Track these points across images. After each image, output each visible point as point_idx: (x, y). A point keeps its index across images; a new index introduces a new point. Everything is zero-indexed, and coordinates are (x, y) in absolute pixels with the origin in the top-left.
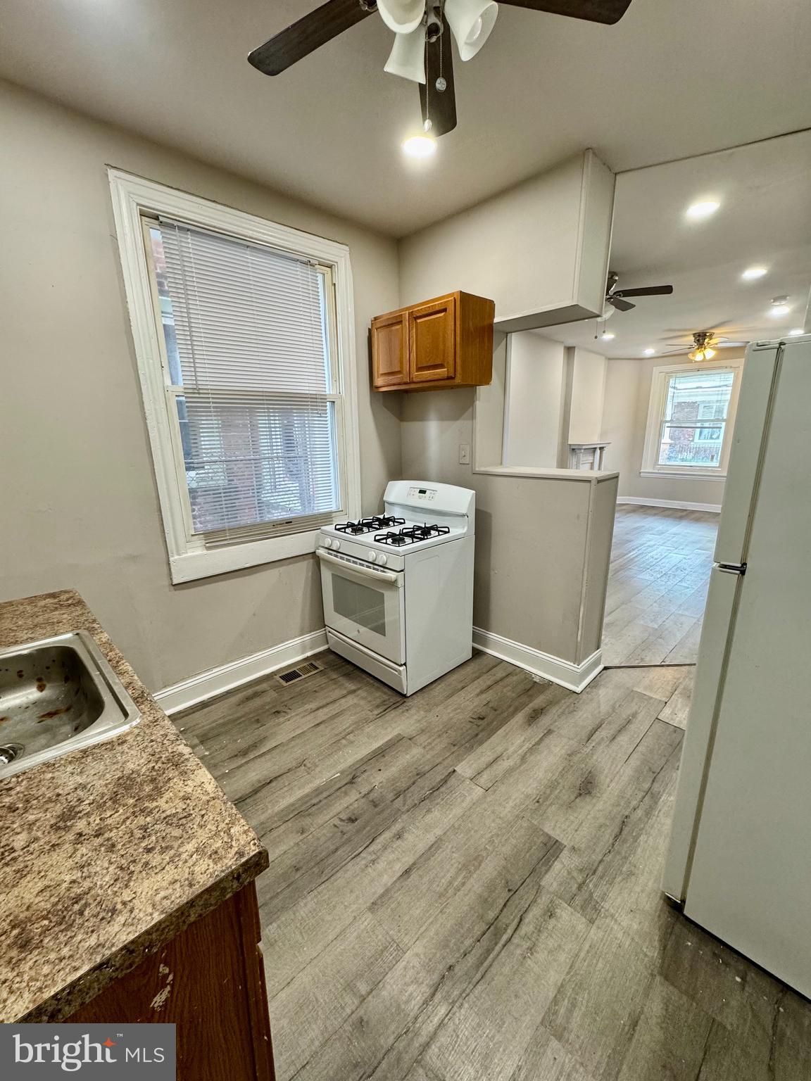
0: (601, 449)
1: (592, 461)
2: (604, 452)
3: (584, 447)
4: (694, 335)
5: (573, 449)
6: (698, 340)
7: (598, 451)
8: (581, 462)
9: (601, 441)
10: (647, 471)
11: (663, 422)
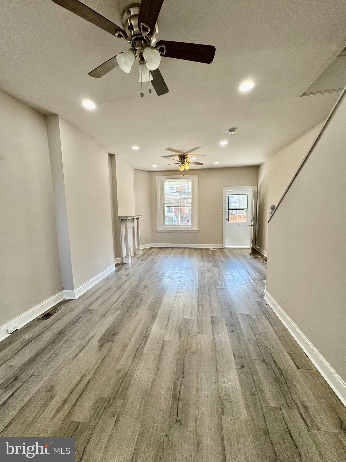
0: (137, 219)
1: (133, 226)
2: (139, 220)
3: (128, 218)
4: (179, 156)
5: (122, 220)
6: (181, 159)
7: (135, 220)
8: (128, 227)
9: (136, 214)
10: (160, 229)
11: (164, 204)
